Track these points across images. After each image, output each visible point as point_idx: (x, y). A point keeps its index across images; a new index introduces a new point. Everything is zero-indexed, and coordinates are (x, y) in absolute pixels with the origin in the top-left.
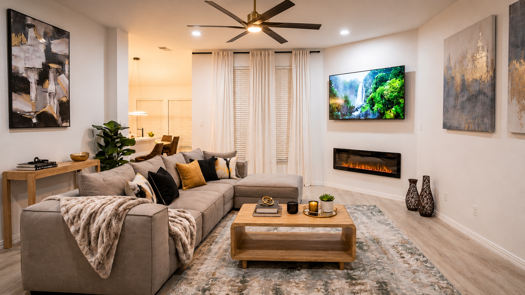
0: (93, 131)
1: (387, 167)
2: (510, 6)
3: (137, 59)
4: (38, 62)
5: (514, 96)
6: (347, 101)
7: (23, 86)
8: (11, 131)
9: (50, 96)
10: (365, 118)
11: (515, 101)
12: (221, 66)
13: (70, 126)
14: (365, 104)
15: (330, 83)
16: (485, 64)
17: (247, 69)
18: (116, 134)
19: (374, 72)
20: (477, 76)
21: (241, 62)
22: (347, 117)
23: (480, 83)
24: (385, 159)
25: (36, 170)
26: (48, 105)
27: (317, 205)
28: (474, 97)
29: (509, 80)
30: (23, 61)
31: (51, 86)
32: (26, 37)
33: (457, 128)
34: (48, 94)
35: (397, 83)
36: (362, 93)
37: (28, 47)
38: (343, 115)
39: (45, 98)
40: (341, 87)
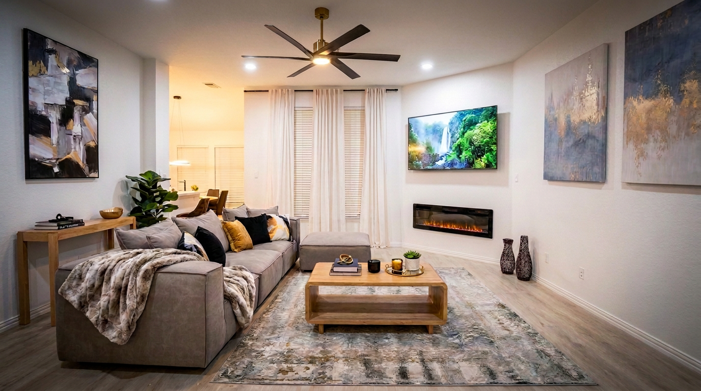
0: (127, 183)
1: (477, 225)
2: (627, 33)
3: (178, 97)
4: (61, 97)
5: (630, 139)
6: (429, 148)
7: (42, 126)
8: (28, 182)
9: (74, 139)
10: (451, 167)
11: (631, 146)
12: (279, 106)
13: (98, 177)
14: (451, 152)
15: (410, 126)
16: (595, 102)
17: (311, 109)
18: (155, 186)
19: (462, 114)
20: (585, 116)
21: (304, 101)
22: (429, 167)
23: (589, 125)
24: (475, 217)
25: (59, 229)
26: (73, 150)
27: (402, 263)
28: (581, 141)
29: (624, 120)
30: (42, 96)
31: (76, 128)
32: (46, 66)
33: (560, 178)
34: (72, 137)
35: (488, 126)
36: (448, 137)
37: (48, 78)
38: (425, 165)
39: (68, 143)
40: (422, 131)
